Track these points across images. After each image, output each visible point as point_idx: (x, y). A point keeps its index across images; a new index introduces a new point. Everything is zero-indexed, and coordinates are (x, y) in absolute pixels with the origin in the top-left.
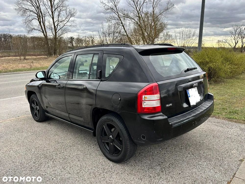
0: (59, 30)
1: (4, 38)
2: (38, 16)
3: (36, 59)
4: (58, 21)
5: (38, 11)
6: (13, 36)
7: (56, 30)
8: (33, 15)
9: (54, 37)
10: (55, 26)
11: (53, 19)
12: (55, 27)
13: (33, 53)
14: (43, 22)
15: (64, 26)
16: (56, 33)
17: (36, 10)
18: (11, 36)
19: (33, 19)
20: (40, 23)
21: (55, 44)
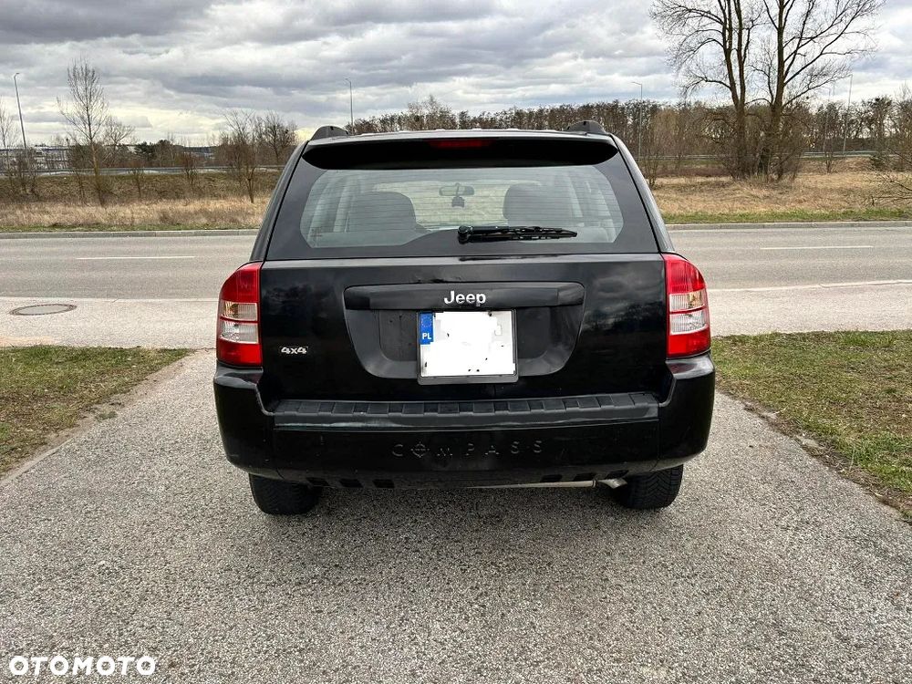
0: (798, 73)
1: (634, 115)
2: (724, 28)
3: (685, 186)
4: (801, 39)
5: (727, 12)
6: (663, 107)
7: (786, 74)
8: (709, 27)
9: (771, 104)
10: (785, 57)
11: (780, 31)
12: (781, 62)
13: (703, 166)
14: (739, 51)
15: (821, 54)
16: (781, 86)
17: (722, 8)
18: (655, 109)
19: (703, 43)
20: (727, 52)
21: (770, 131)
